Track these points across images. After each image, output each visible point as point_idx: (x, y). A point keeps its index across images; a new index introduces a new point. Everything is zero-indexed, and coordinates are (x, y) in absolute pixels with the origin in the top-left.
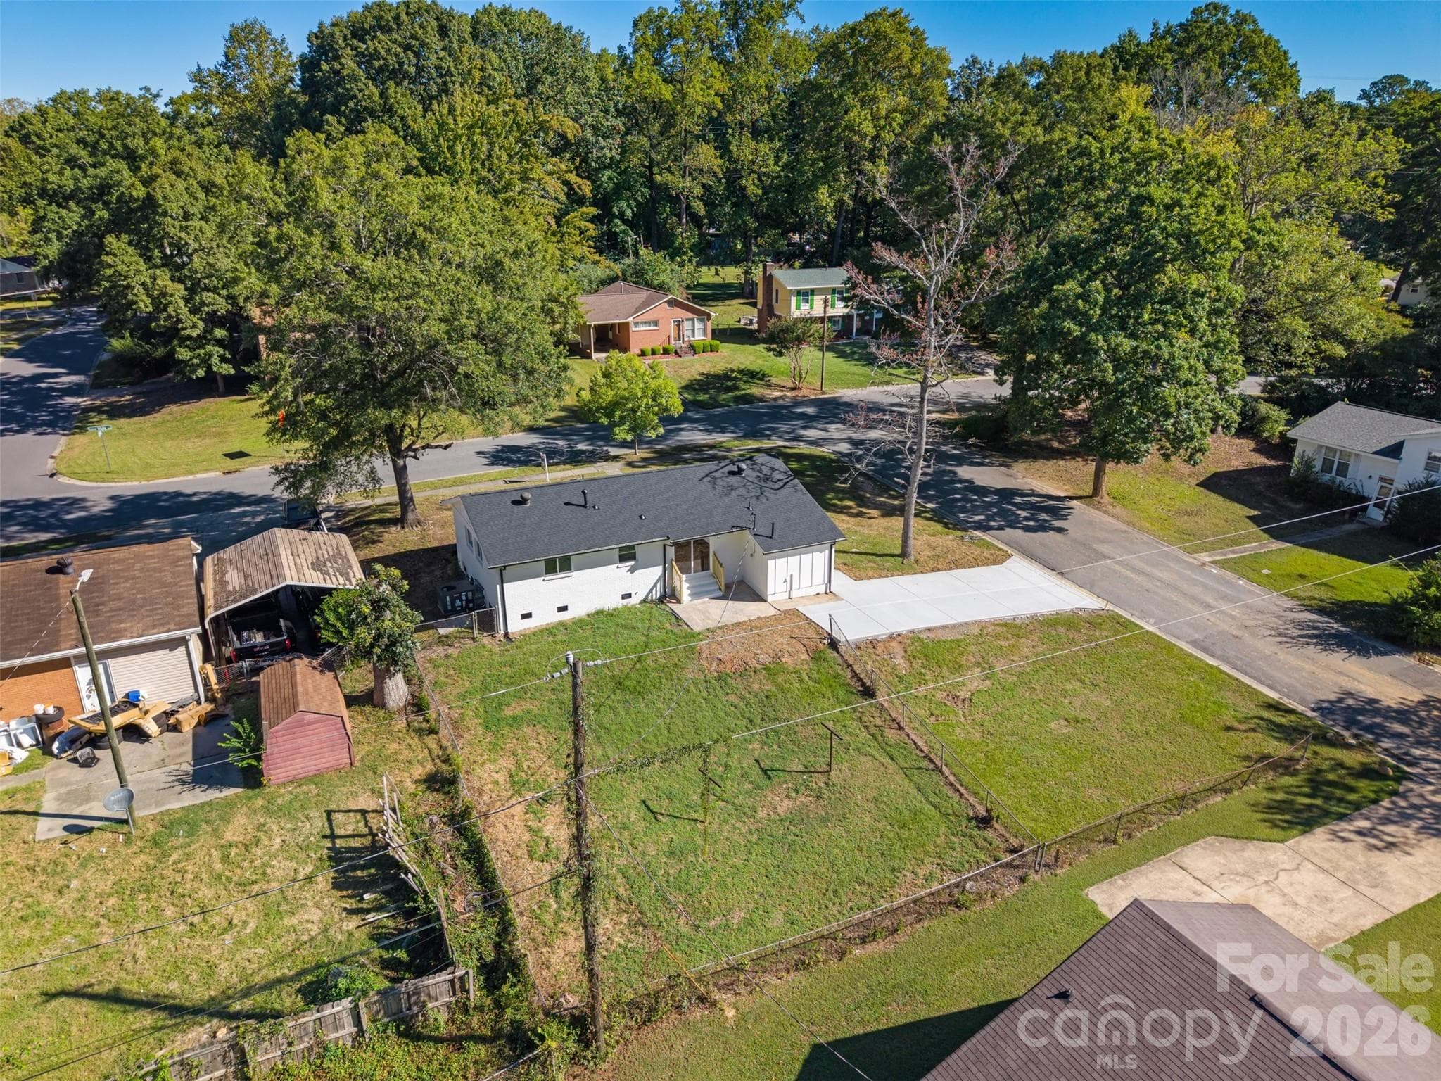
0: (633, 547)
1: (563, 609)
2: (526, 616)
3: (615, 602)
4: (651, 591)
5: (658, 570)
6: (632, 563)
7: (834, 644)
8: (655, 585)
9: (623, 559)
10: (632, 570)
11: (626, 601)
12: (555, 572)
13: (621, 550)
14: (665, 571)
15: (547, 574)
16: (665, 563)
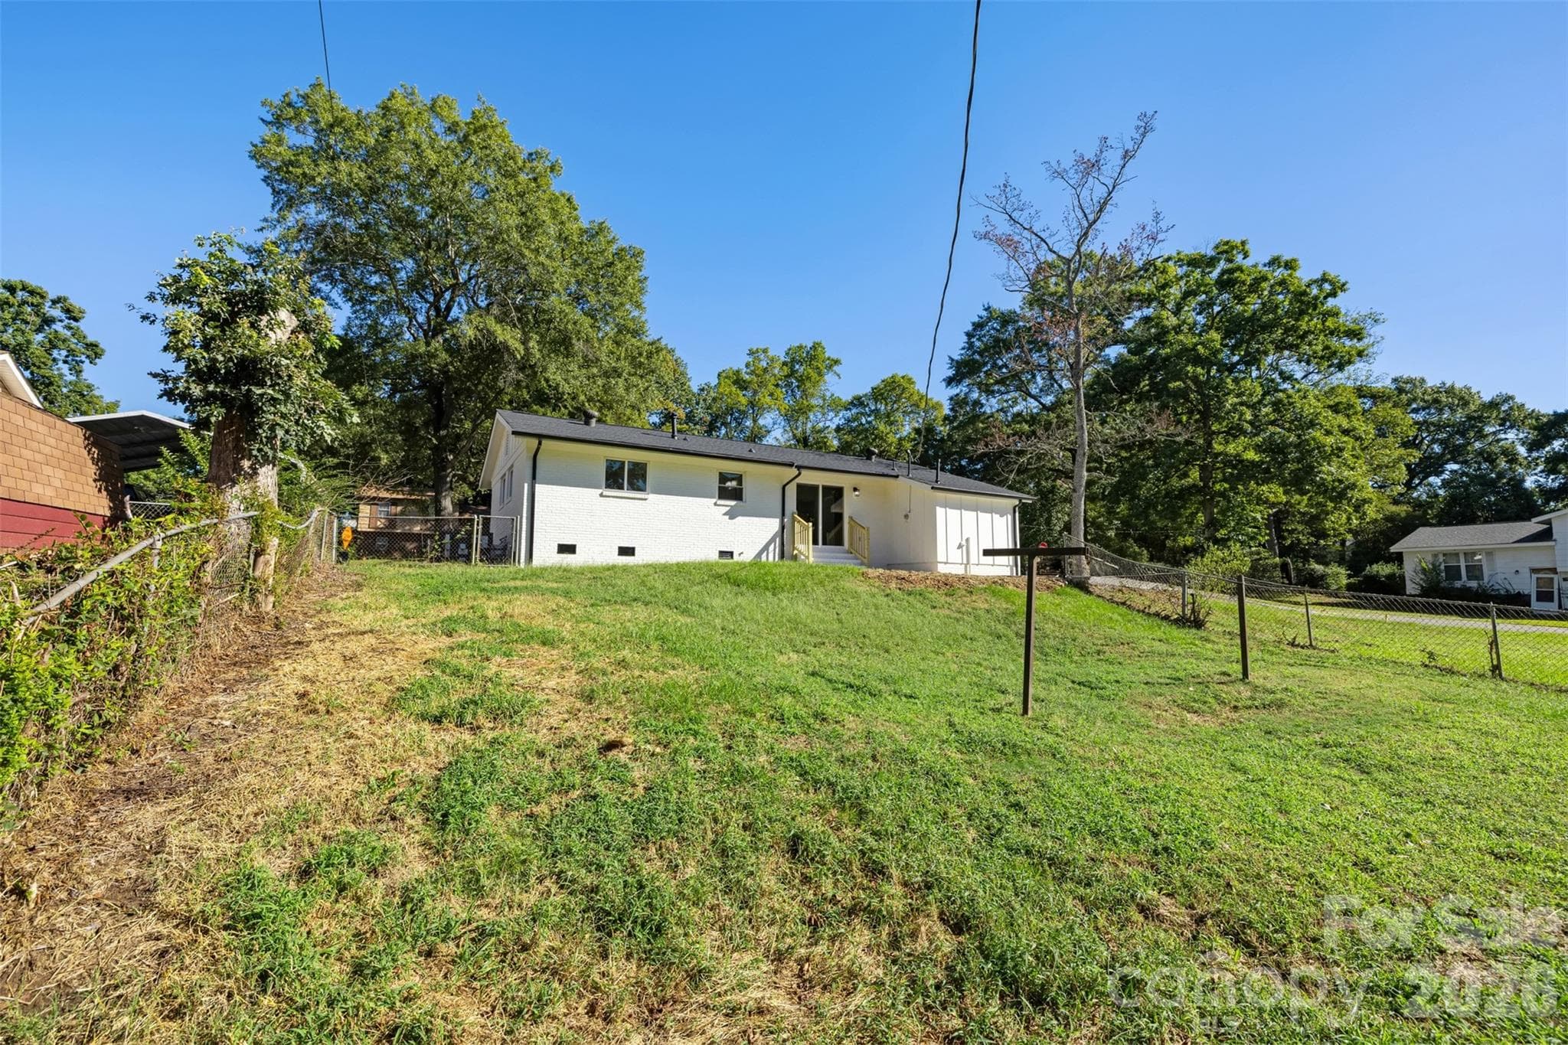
0: (740, 477)
1: (627, 551)
2: (567, 548)
3: (707, 558)
4: (759, 555)
5: (773, 525)
6: (733, 503)
8: (766, 548)
9: (724, 494)
10: (732, 514)
11: (725, 561)
12: (621, 487)
13: (723, 478)
14: (783, 528)
15: (608, 486)
16: (783, 514)
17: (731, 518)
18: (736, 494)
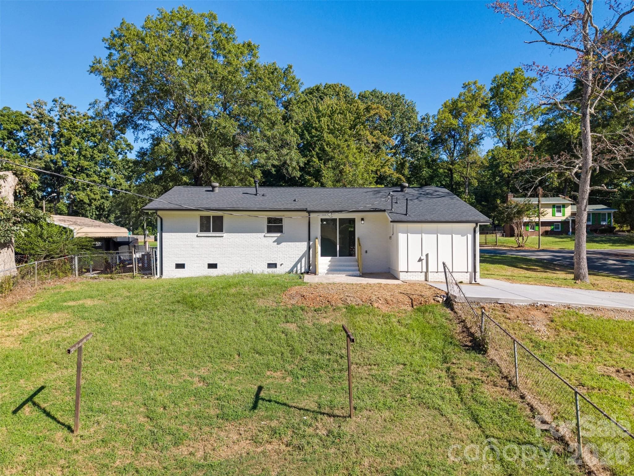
0: (280, 220)
1: (213, 266)
2: (180, 266)
3: (261, 268)
4: (295, 265)
5: (303, 246)
6: (279, 235)
7: (449, 302)
8: (300, 261)
9: (270, 230)
10: (278, 242)
11: (271, 270)
12: (209, 231)
13: (270, 220)
14: (309, 248)
15: (201, 231)
16: (309, 240)
17: (278, 244)
18: (279, 229)
